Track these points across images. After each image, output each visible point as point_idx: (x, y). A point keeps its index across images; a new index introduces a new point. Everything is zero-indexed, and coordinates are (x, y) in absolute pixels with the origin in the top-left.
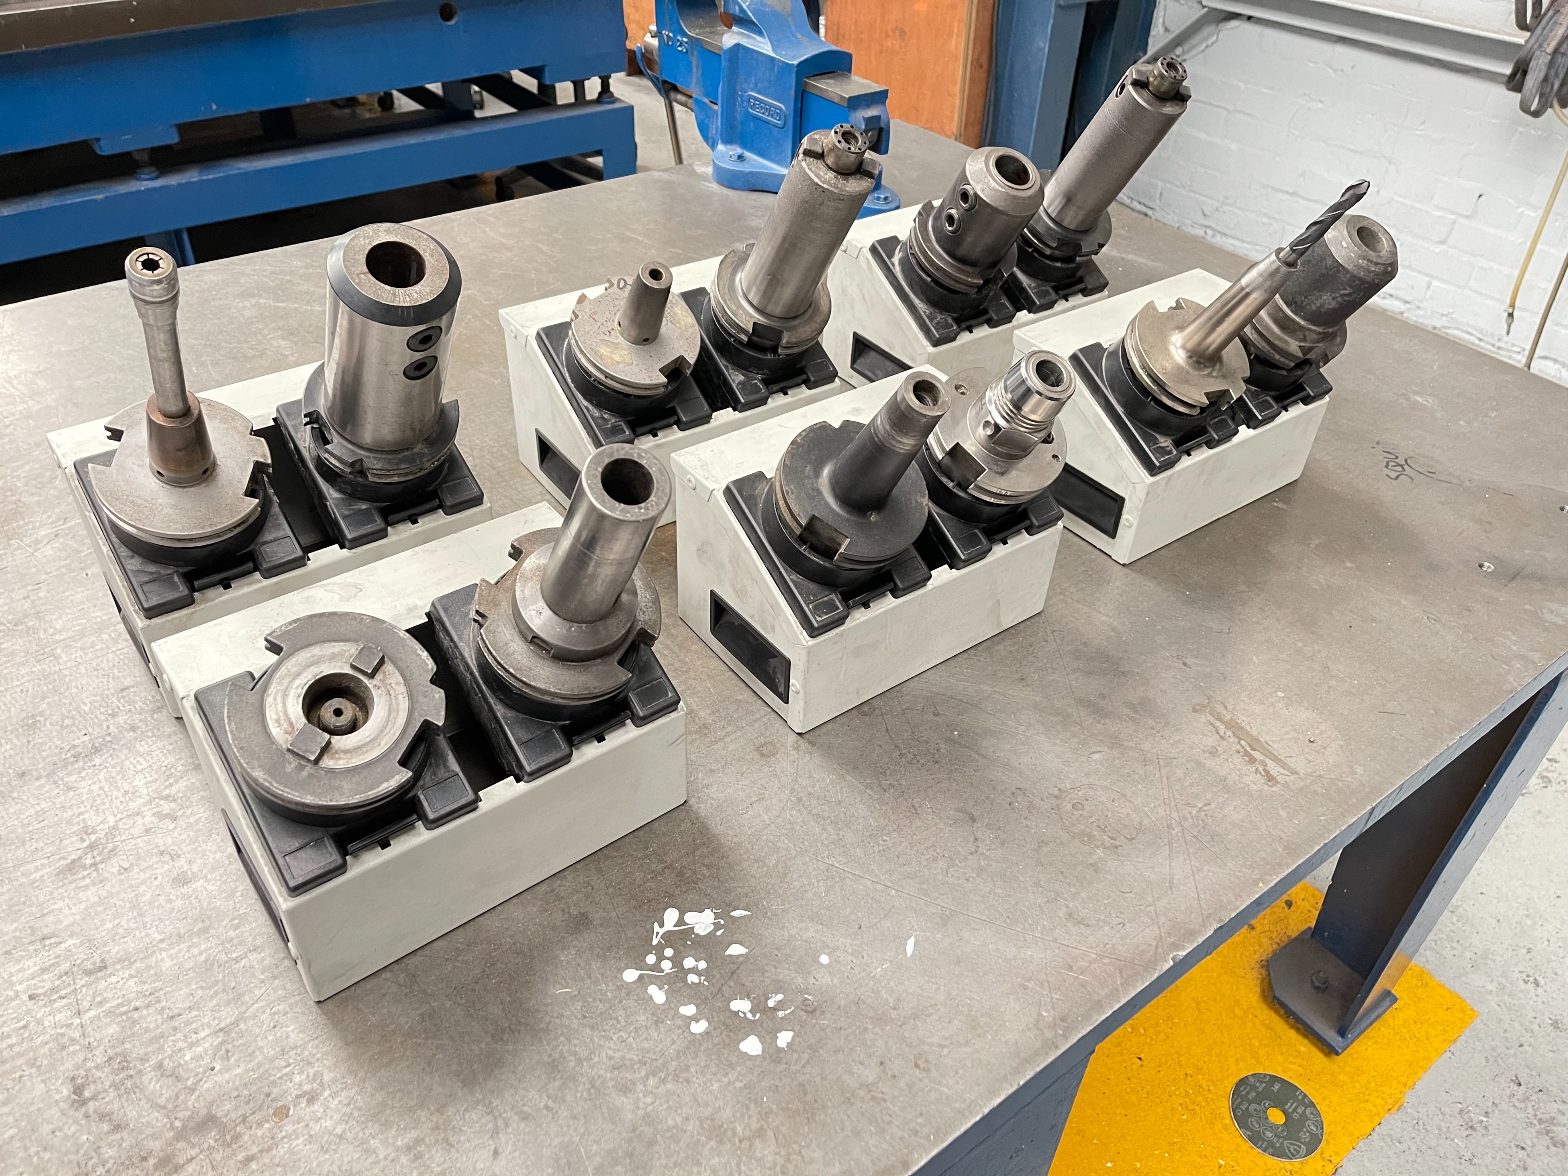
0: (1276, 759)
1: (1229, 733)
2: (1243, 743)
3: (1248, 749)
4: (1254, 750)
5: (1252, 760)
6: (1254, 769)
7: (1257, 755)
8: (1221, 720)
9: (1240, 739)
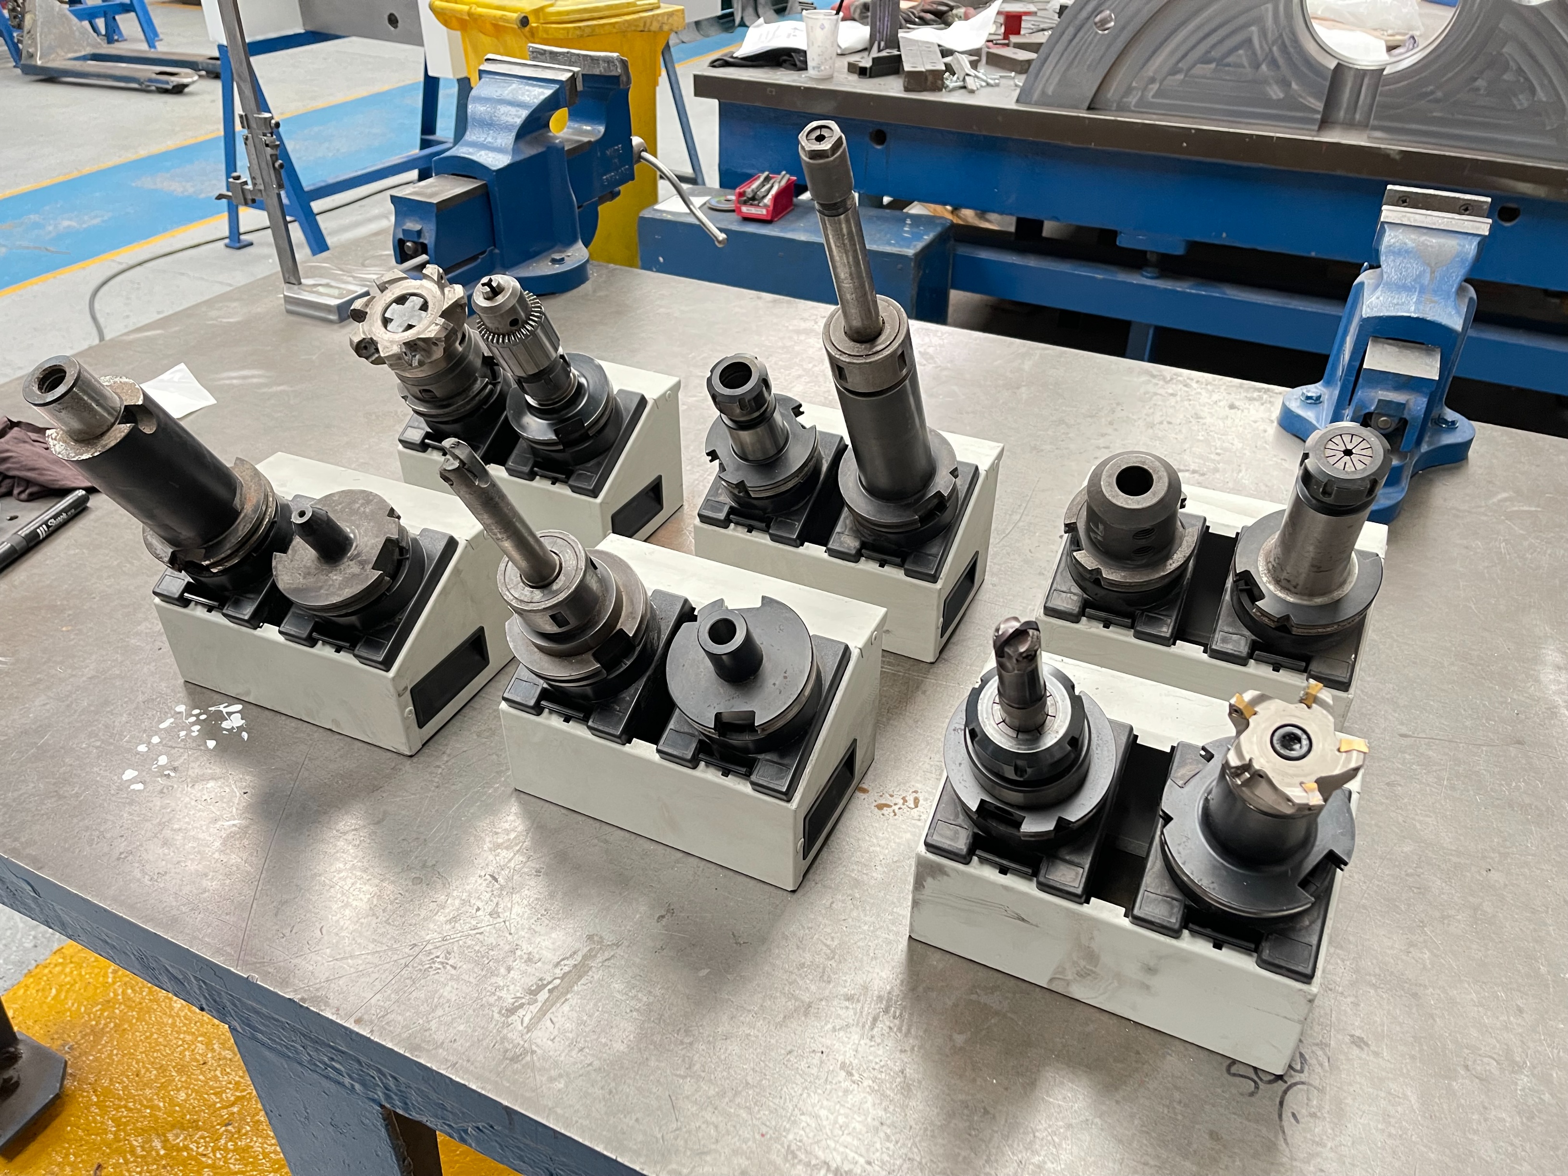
0: (543, 1012)
1: (566, 969)
2: (558, 981)
3: (550, 987)
4: (550, 991)
5: (534, 992)
6: (518, 995)
7: (543, 995)
8: (585, 957)
9: (562, 978)
